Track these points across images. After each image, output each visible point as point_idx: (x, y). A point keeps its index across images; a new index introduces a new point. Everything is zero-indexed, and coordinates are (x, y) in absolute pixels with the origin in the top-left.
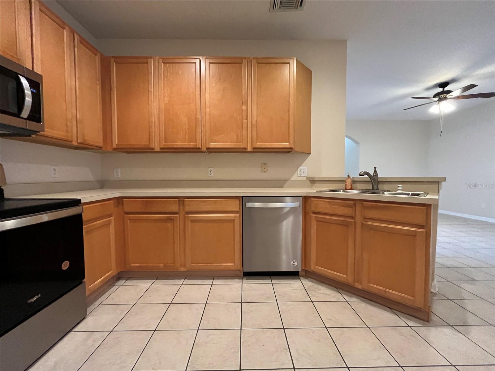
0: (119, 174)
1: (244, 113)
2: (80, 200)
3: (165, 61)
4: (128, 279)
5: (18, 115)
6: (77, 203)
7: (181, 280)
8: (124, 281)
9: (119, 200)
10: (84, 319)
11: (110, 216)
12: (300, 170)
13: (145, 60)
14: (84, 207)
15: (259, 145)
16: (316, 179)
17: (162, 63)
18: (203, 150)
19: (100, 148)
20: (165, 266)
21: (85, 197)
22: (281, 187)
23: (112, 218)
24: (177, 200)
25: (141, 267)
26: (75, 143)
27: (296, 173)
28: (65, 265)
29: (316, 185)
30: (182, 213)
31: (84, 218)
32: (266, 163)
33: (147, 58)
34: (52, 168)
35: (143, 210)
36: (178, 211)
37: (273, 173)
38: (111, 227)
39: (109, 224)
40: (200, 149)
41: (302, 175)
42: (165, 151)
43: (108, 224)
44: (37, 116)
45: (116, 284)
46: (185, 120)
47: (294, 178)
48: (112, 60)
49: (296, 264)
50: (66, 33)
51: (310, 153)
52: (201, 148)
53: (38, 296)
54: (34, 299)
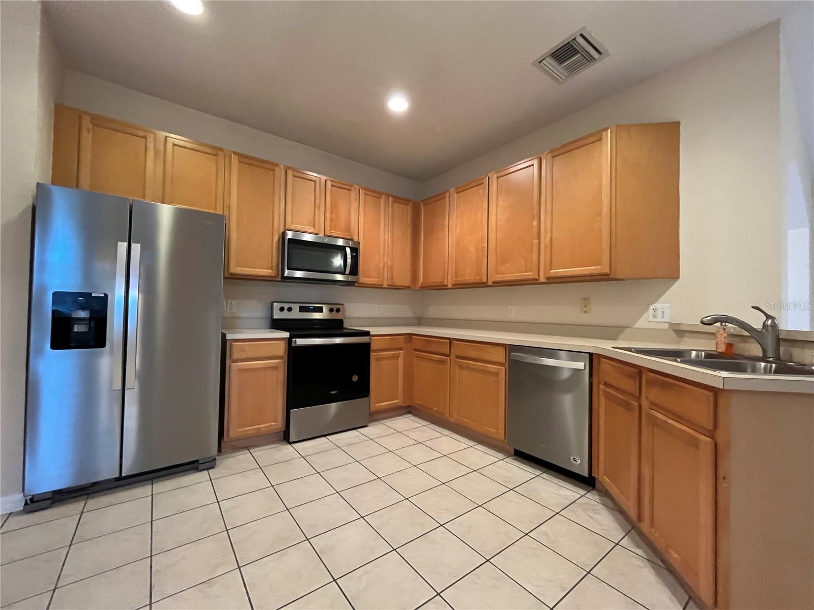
1: (535, 231)
2: (369, 332)
3: (459, 191)
5: (344, 273)
6: (367, 334)
9: (410, 336)
10: (367, 426)
11: (401, 349)
12: (655, 310)
13: (441, 196)
14: (373, 338)
15: (554, 272)
16: (683, 328)
17: (456, 194)
18: (488, 284)
19: (409, 287)
22: (614, 338)
23: (401, 352)
24: (448, 341)
25: (421, 405)
26: (384, 286)
27: (645, 315)
28: (355, 378)
29: (684, 339)
30: (453, 356)
31: (373, 347)
32: (588, 298)
33: (444, 193)
34: (378, 306)
36: (448, 353)
37: (600, 314)
38: (400, 359)
39: (399, 357)
40: (485, 283)
41: (659, 319)
42: (459, 286)
43: (396, 357)
44: (355, 270)
45: (404, 415)
46: (473, 250)
47: (641, 323)
48: (422, 204)
49: (579, 462)
51: (678, 278)
52: (486, 281)
53: (336, 392)
54: (334, 392)
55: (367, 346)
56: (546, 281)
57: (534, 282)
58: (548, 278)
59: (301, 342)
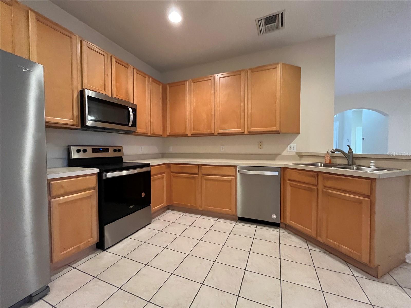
0: (171, 150)
1: (242, 109)
2: (150, 164)
3: (194, 81)
4: (172, 210)
5: (128, 125)
6: (148, 165)
7: (199, 215)
8: (170, 211)
9: (169, 165)
10: (150, 223)
11: (164, 173)
12: (290, 147)
13: (183, 83)
14: (151, 167)
15: (252, 129)
16: (303, 154)
17: (193, 83)
18: (215, 134)
19: (161, 135)
20: (191, 205)
21: (152, 162)
22: (273, 159)
23: (165, 174)
24: (198, 166)
25: (178, 204)
26: (149, 134)
27: (286, 149)
28: (143, 195)
29: (303, 158)
30: (200, 174)
31: (152, 173)
32: (262, 142)
33: (185, 81)
34: (141, 147)
35: (180, 171)
36: (198, 173)
37: (268, 149)
38: (164, 179)
39: (163, 178)
40: (213, 134)
41: (292, 150)
42: (194, 135)
43: (162, 178)
44: (135, 124)
45: (166, 212)
46: (205, 116)
47: (285, 153)
48: (168, 86)
49: (276, 217)
50: (147, 79)
51: (299, 133)
52: (214, 133)
53: (133, 206)
54: (131, 207)
55: (148, 173)
56: (248, 133)
57: (242, 134)
58: (249, 132)
59: (109, 175)
